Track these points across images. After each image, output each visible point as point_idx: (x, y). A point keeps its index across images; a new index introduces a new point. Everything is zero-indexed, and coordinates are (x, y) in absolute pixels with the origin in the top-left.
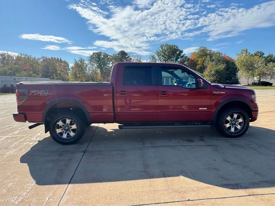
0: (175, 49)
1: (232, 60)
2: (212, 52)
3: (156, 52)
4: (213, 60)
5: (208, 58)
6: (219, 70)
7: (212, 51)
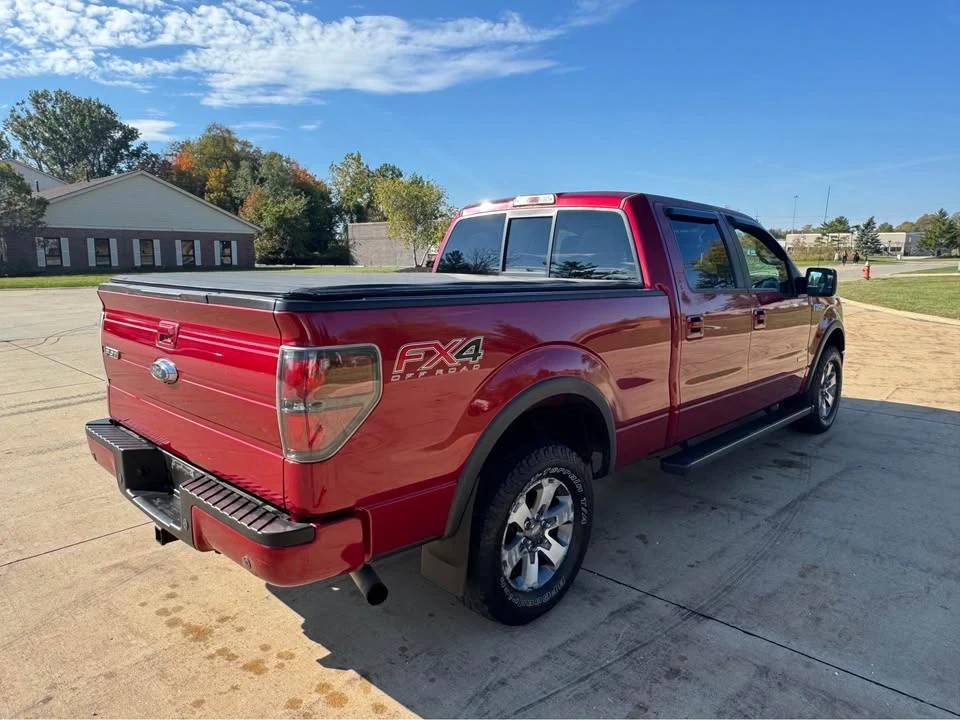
0: (104, 120)
1: (318, 184)
2: (252, 151)
3: (11, 120)
4: (262, 181)
5: (245, 169)
6: (289, 216)
7: (251, 146)
